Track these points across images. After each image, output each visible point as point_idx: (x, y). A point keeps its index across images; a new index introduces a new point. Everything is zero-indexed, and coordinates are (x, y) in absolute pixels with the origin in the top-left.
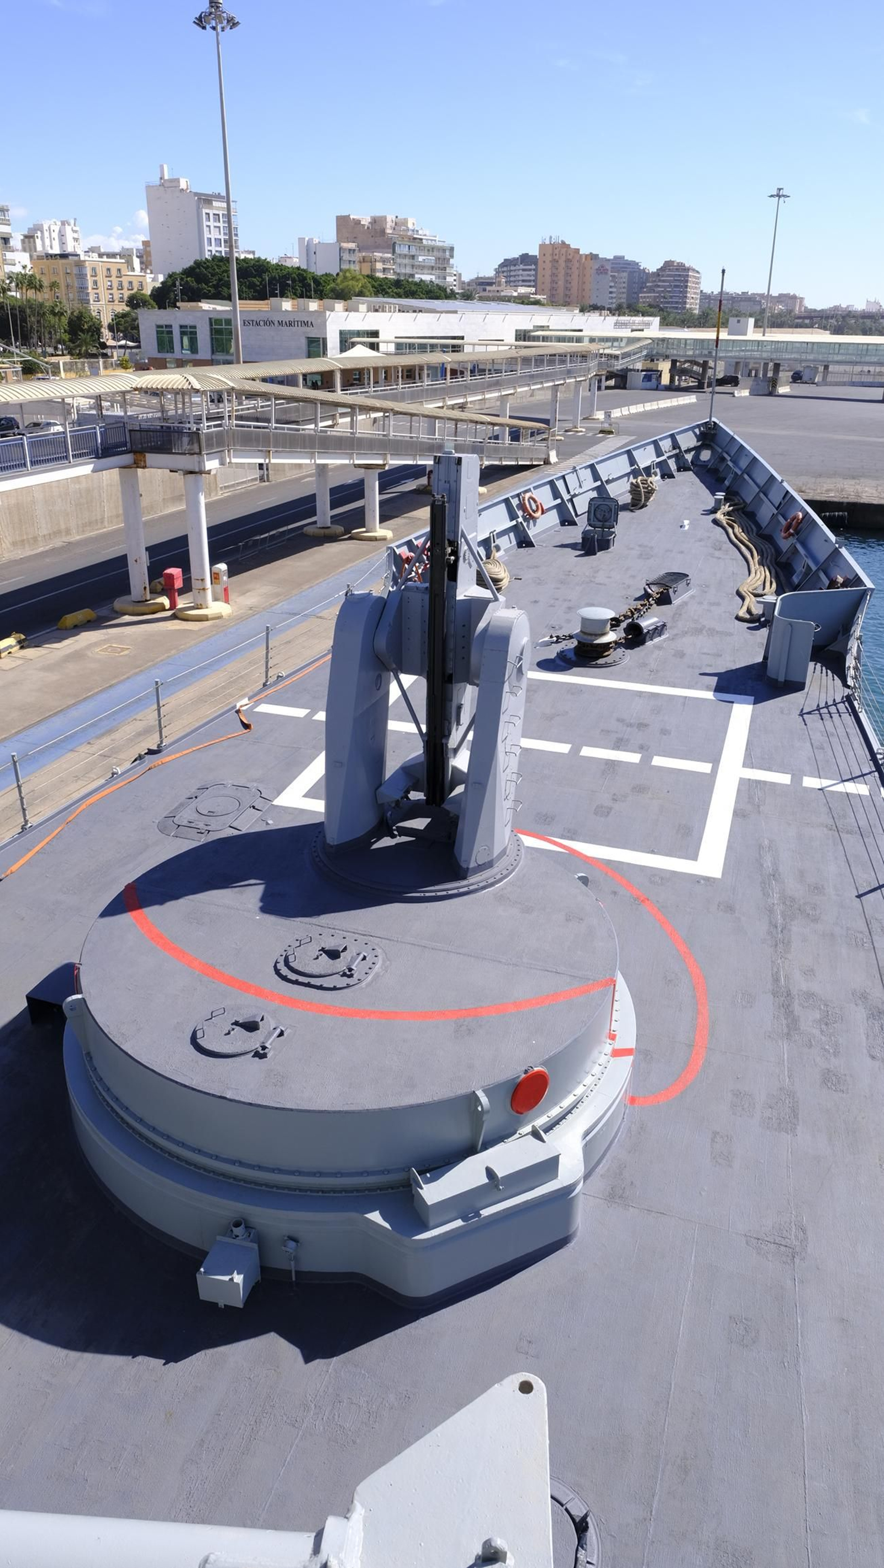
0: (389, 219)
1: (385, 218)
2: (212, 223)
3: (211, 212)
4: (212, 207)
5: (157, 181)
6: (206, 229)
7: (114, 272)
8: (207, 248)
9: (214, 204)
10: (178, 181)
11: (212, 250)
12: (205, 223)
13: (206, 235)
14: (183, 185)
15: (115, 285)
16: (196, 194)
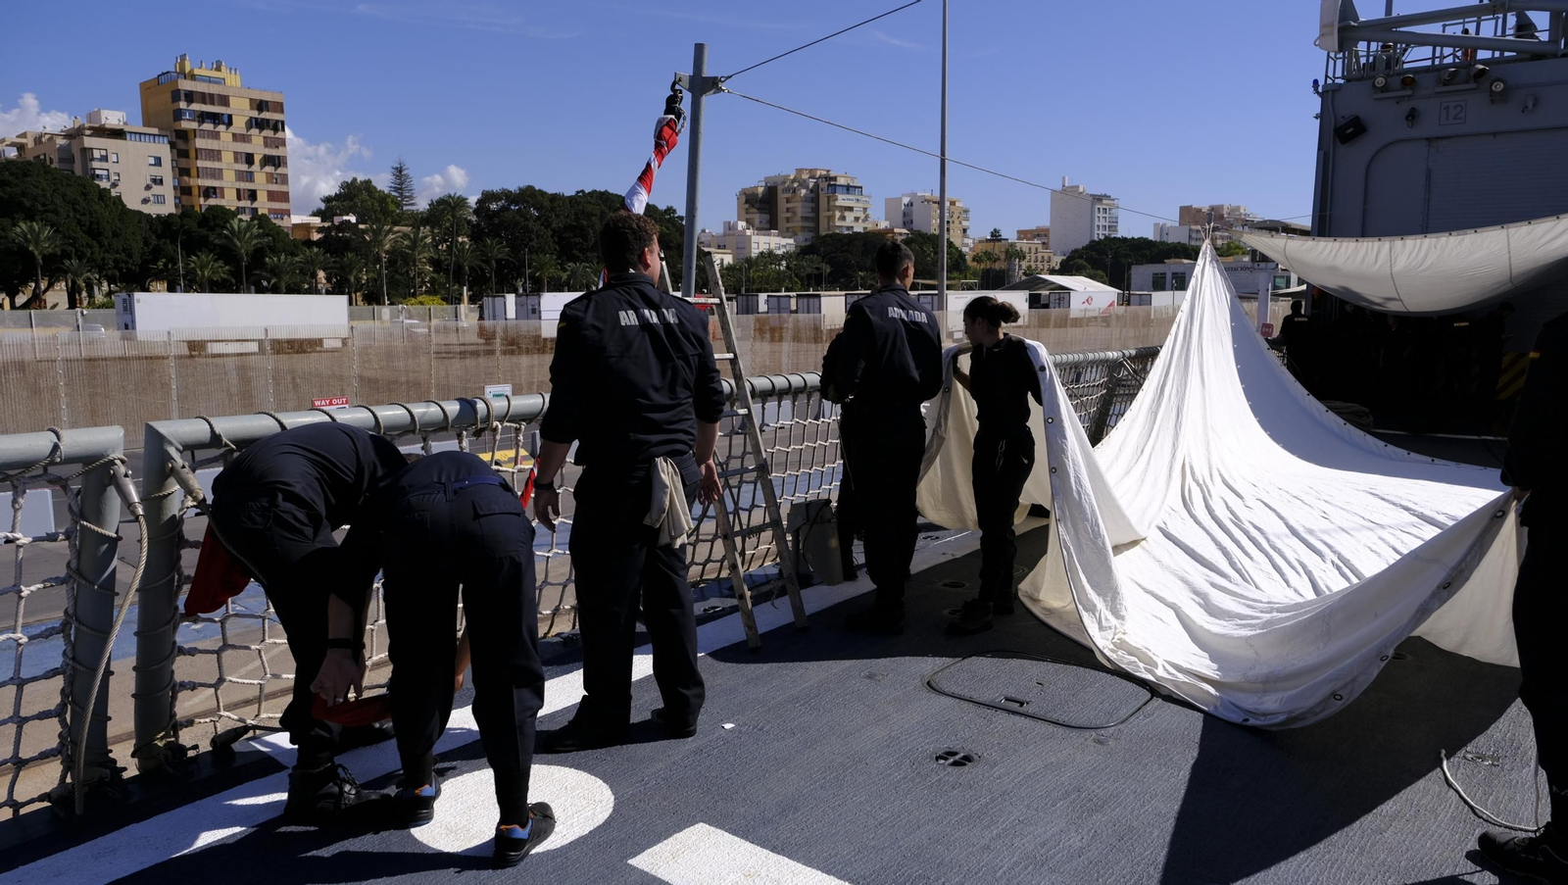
0: (1225, 207)
1: (1222, 206)
2: (1101, 215)
3: (1101, 207)
4: (1103, 204)
5: (1059, 188)
6: (1097, 219)
7: (1033, 250)
8: (1096, 232)
9: (1104, 201)
10: (1078, 187)
11: (1099, 234)
12: (1097, 214)
13: (1097, 223)
14: (1081, 190)
15: (1033, 259)
16: (1091, 195)
